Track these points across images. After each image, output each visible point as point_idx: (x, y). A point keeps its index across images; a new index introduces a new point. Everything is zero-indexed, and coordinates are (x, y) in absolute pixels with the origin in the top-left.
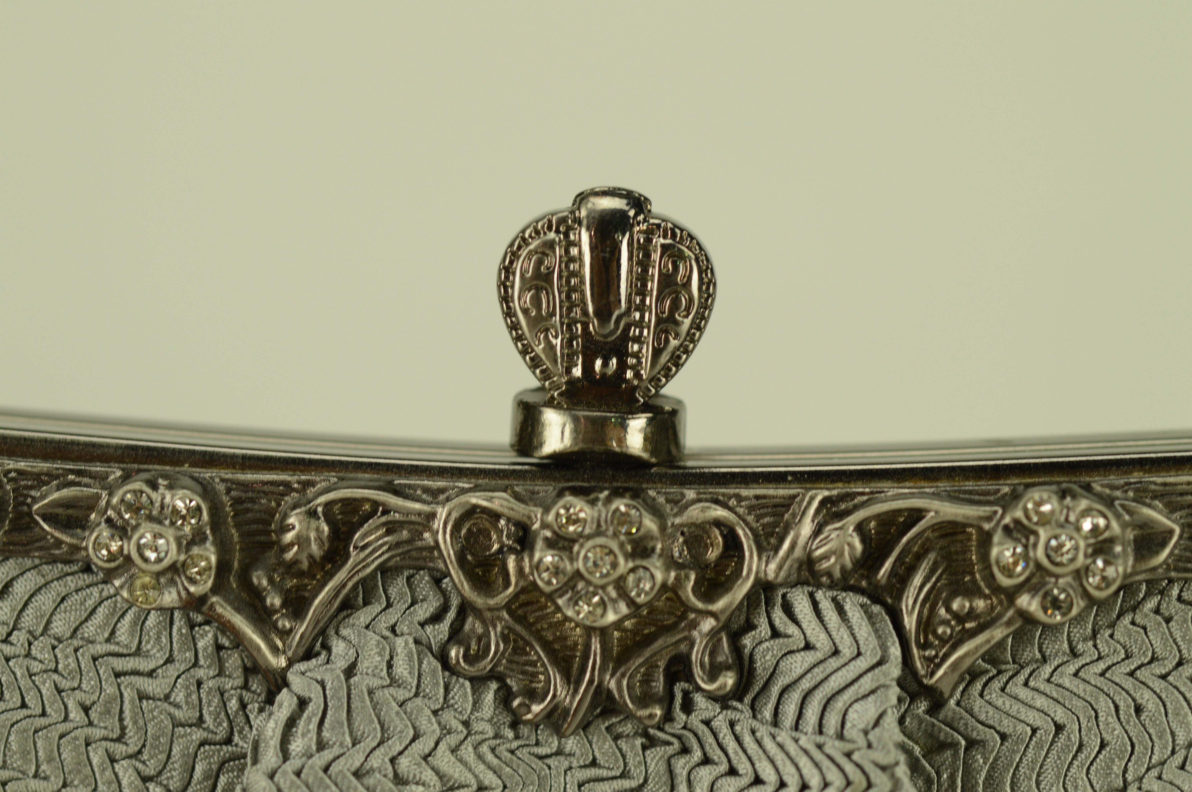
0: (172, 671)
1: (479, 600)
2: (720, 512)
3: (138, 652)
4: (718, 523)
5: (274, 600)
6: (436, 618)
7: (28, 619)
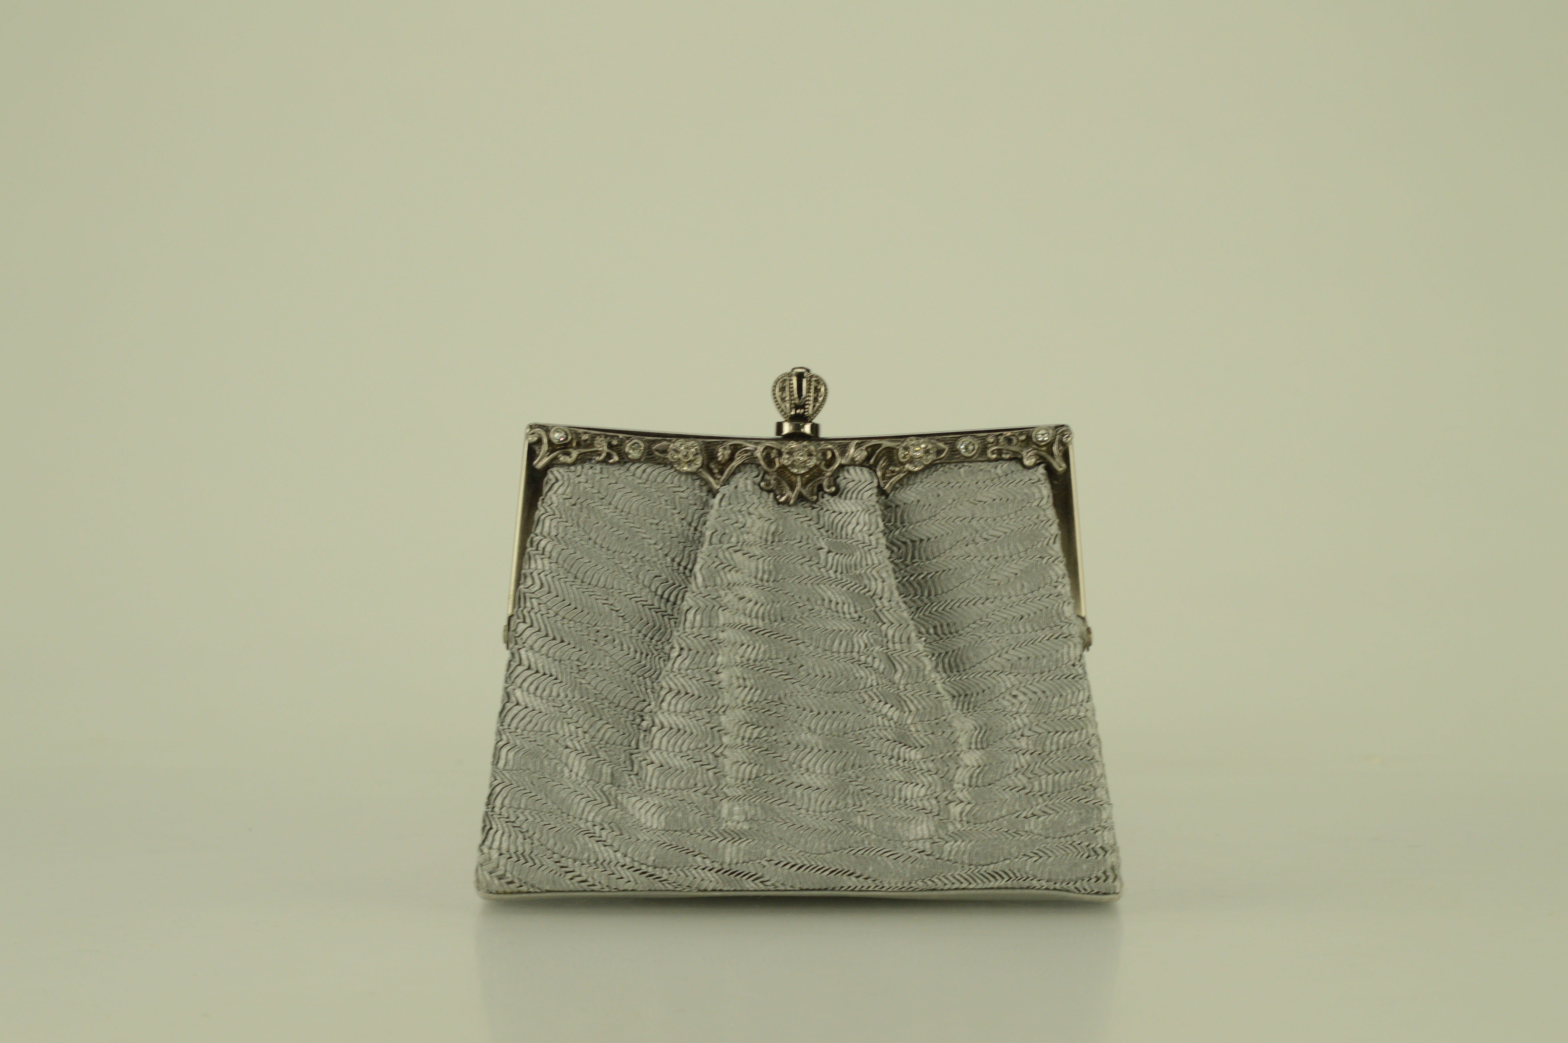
0: (689, 491)
1: (769, 470)
2: (830, 446)
3: (679, 487)
4: (829, 449)
5: (716, 471)
6: (757, 476)
7: (651, 477)
